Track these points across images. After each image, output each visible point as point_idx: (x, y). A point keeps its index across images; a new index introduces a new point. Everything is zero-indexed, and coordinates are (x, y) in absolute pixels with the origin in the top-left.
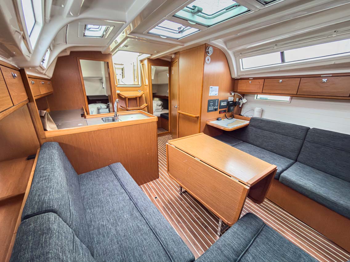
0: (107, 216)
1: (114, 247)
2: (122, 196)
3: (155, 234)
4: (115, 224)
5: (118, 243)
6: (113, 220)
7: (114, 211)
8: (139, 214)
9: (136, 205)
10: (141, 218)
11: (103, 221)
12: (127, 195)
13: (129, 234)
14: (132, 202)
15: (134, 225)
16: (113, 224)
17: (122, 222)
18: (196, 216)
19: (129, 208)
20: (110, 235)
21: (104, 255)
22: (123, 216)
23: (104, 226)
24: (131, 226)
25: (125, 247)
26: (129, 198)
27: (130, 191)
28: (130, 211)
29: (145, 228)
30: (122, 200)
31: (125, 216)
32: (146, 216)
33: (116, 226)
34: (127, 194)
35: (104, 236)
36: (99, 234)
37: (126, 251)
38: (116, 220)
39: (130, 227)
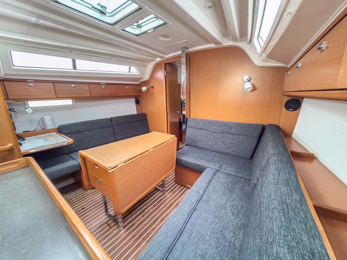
0: (224, 217)
1: (234, 197)
2: (195, 222)
3: (211, 181)
4: (224, 207)
5: (231, 197)
6: (223, 211)
7: (216, 217)
8: (204, 195)
9: (198, 202)
10: (206, 192)
11: (230, 217)
12: (192, 217)
13: (221, 194)
14: (197, 206)
15: (214, 195)
16: (225, 208)
17: (218, 203)
18: (152, 208)
19: (205, 206)
20: (232, 204)
21: (242, 199)
22: (214, 205)
23: (232, 213)
24: (215, 196)
25: (229, 192)
26: (194, 213)
27: (186, 216)
28: (206, 203)
29: (210, 187)
30: (200, 218)
31: (213, 204)
32: (203, 190)
33: (225, 205)
34: (190, 217)
35: (237, 207)
36: (239, 212)
37: (230, 190)
38: (221, 209)
39: (217, 196)
